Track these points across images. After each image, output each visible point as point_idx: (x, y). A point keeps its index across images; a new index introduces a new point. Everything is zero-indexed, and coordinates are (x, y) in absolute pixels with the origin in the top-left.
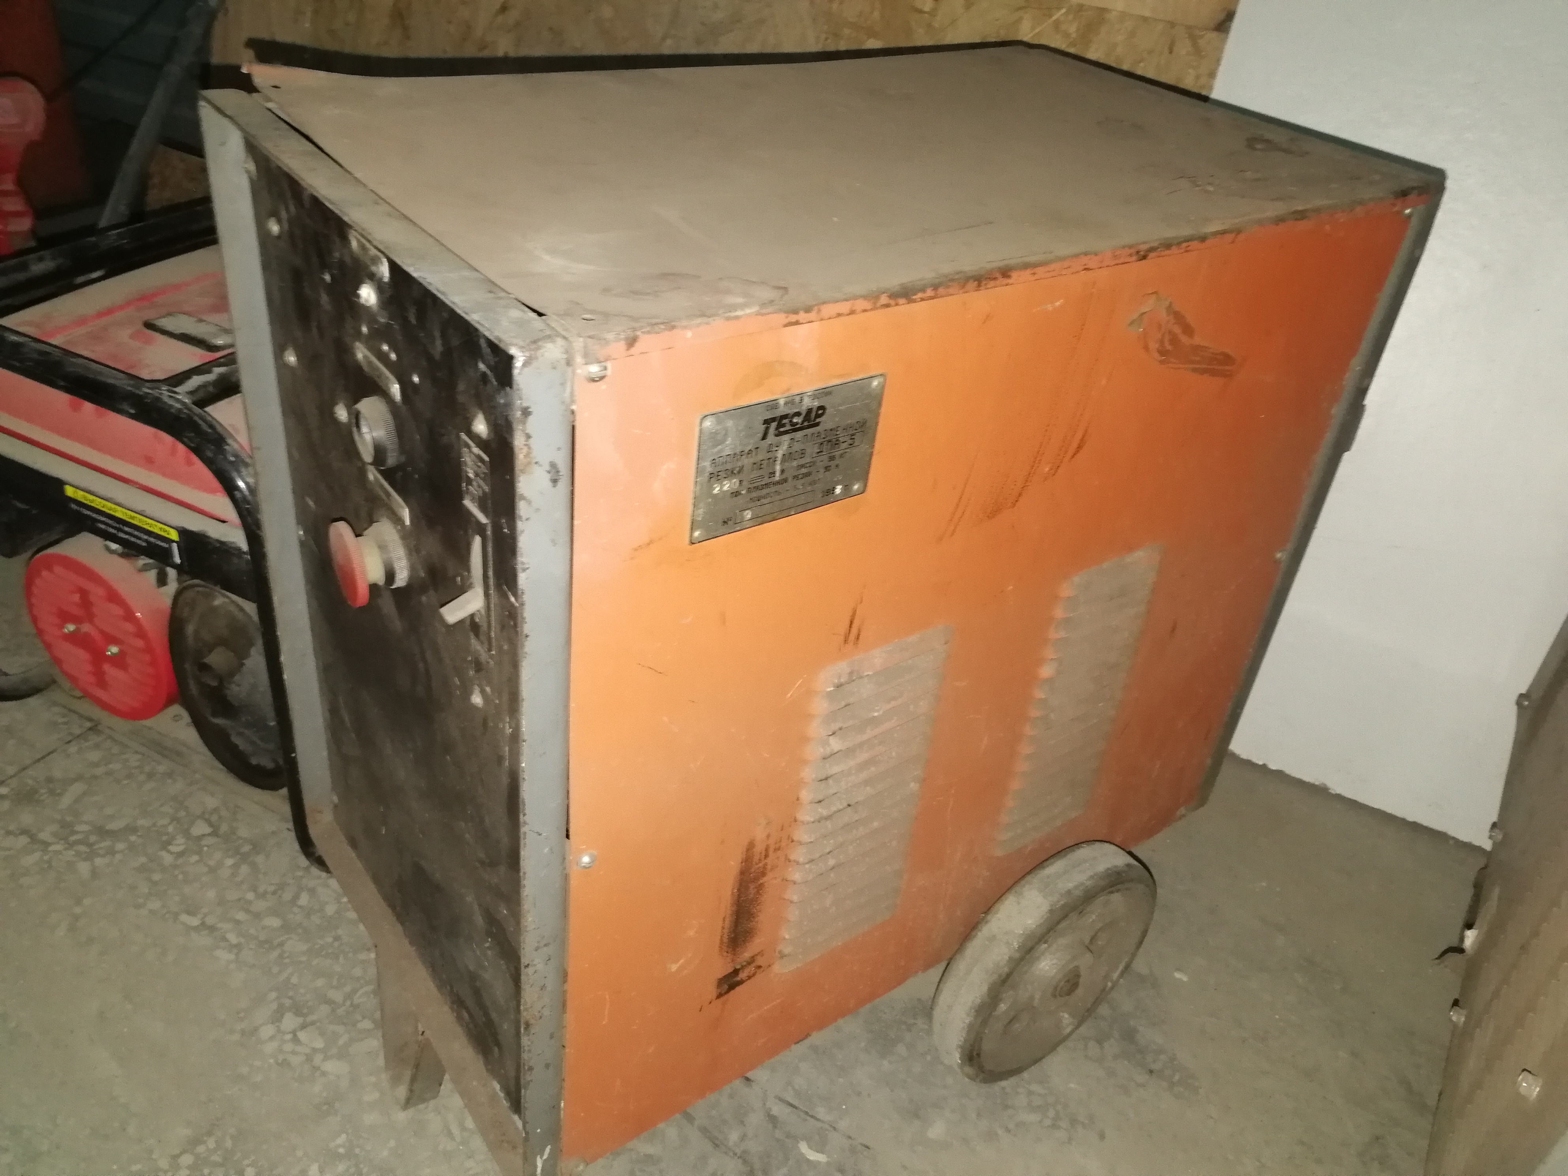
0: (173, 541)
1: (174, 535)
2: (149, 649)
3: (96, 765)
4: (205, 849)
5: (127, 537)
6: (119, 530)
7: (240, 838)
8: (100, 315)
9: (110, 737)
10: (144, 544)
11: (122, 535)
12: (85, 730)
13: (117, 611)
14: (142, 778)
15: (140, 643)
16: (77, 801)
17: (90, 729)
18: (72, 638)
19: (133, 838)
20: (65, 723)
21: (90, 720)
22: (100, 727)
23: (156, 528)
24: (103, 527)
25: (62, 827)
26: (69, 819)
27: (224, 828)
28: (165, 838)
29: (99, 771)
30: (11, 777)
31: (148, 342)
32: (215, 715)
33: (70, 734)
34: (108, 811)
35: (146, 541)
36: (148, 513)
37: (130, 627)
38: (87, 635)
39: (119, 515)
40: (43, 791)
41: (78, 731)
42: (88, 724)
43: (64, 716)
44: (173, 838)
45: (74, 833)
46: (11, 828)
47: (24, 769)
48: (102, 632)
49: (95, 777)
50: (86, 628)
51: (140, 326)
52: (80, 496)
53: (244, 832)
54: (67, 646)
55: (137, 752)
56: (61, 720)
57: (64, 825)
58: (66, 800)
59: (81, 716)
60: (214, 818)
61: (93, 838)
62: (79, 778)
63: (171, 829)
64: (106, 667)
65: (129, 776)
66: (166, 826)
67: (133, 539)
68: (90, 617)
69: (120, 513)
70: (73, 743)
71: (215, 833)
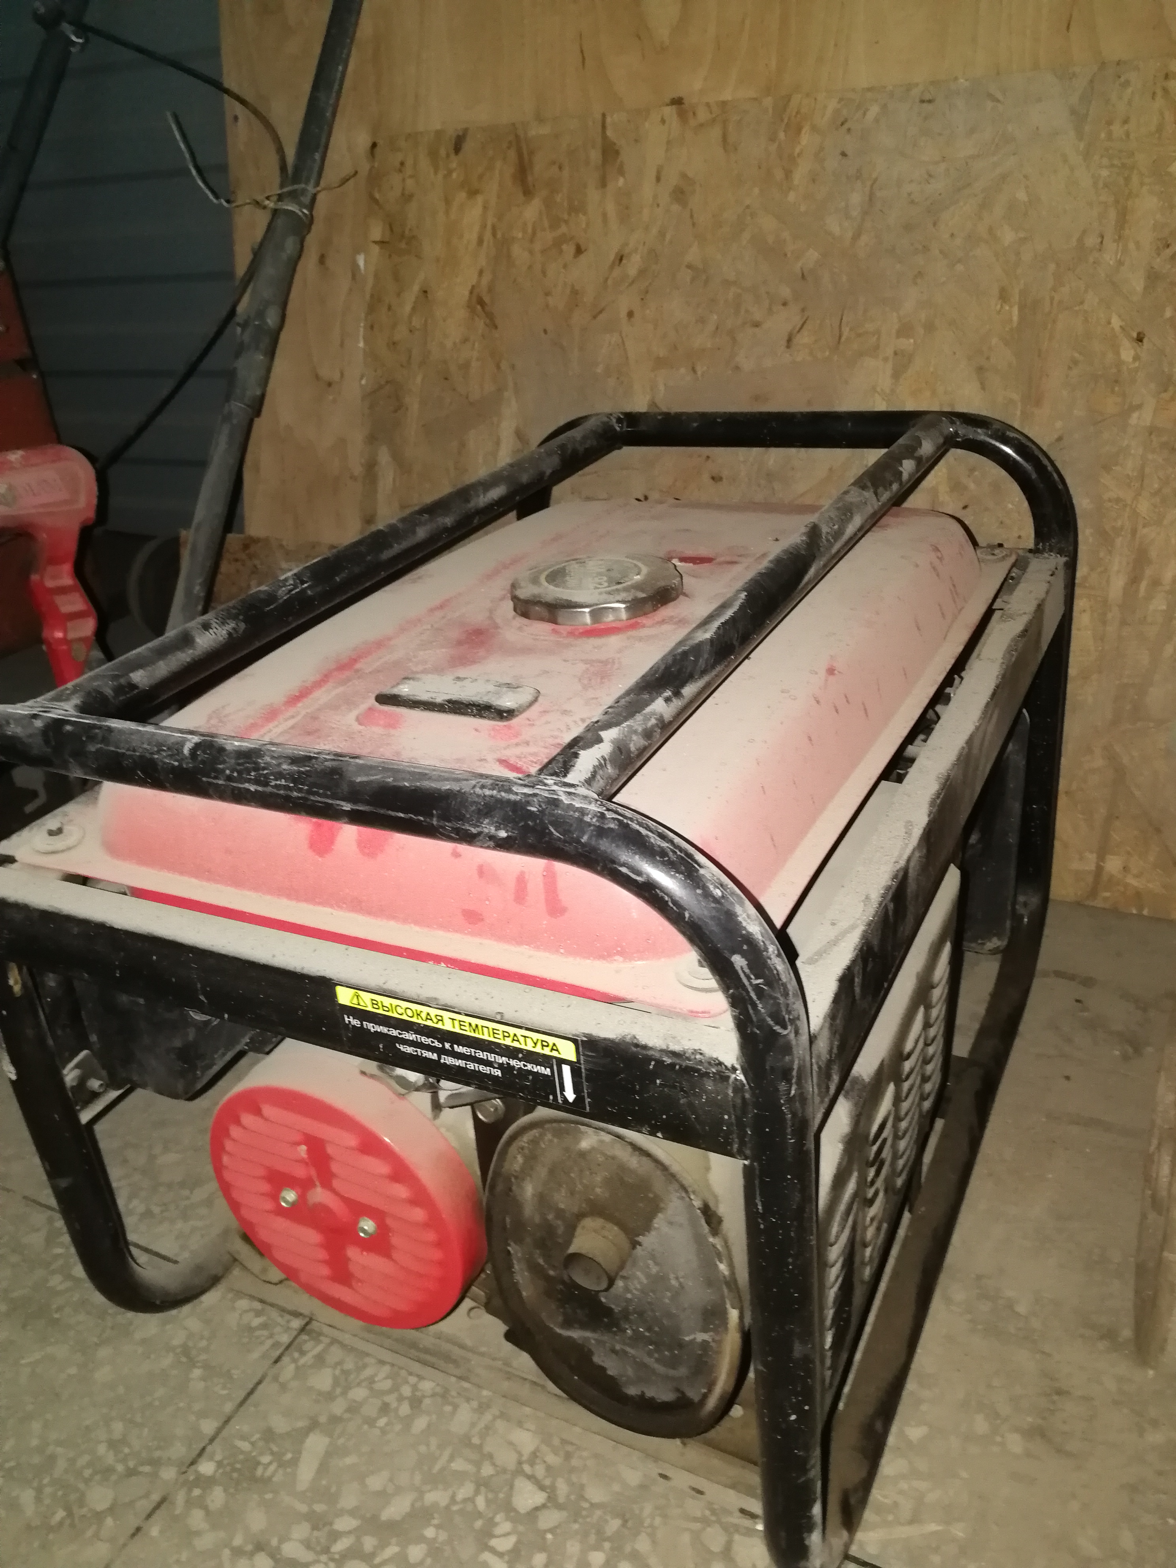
0: (561, 1062)
1: (568, 1051)
2: (434, 1220)
3: (329, 1397)
4: (549, 1536)
5: (461, 1063)
6: (441, 1051)
7: (593, 1506)
8: (295, 699)
9: (334, 1341)
10: (498, 1073)
11: (449, 1060)
12: (295, 1333)
13: (382, 1168)
14: (405, 1409)
15: (418, 1214)
16: (323, 1468)
17: (303, 1330)
18: (295, 1213)
19: (430, 1532)
20: (264, 1326)
21: (296, 1314)
22: (315, 1325)
23: (529, 1043)
24: (409, 1050)
25: (315, 1528)
26: (319, 1508)
27: (562, 1488)
28: (479, 1524)
29: (338, 1407)
30: (212, 1440)
31: (393, 724)
32: (568, 1323)
33: (276, 1345)
34: (375, 1483)
35: (501, 1066)
36: (509, 1016)
37: (401, 1191)
38: (323, 1208)
39: (447, 1026)
40: (266, 1459)
41: (285, 1339)
42: (296, 1324)
43: (258, 1314)
44: (491, 1523)
45: (335, 1536)
46: (238, 1541)
47: (227, 1422)
48: (347, 1201)
49: (335, 1420)
50: (319, 1195)
51: (372, 702)
52: (366, 1001)
53: (596, 1494)
54: (281, 1223)
55: (382, 1362)
56: (256, 1322)
57: (317, 1522)
58: (306, 1473)
59: (283, 1310)
60: (540, 1471)
61: (369, 1543)
62: (314, 1425)
63: (481, 1502)
64: (353, 1253)
65: (385, 1409)
66: (471, 1500)
67: (471, 1066)
68: (326, 1178)
69: (448, 1023)
70: (286, 1359)
71: (552, 1501)
